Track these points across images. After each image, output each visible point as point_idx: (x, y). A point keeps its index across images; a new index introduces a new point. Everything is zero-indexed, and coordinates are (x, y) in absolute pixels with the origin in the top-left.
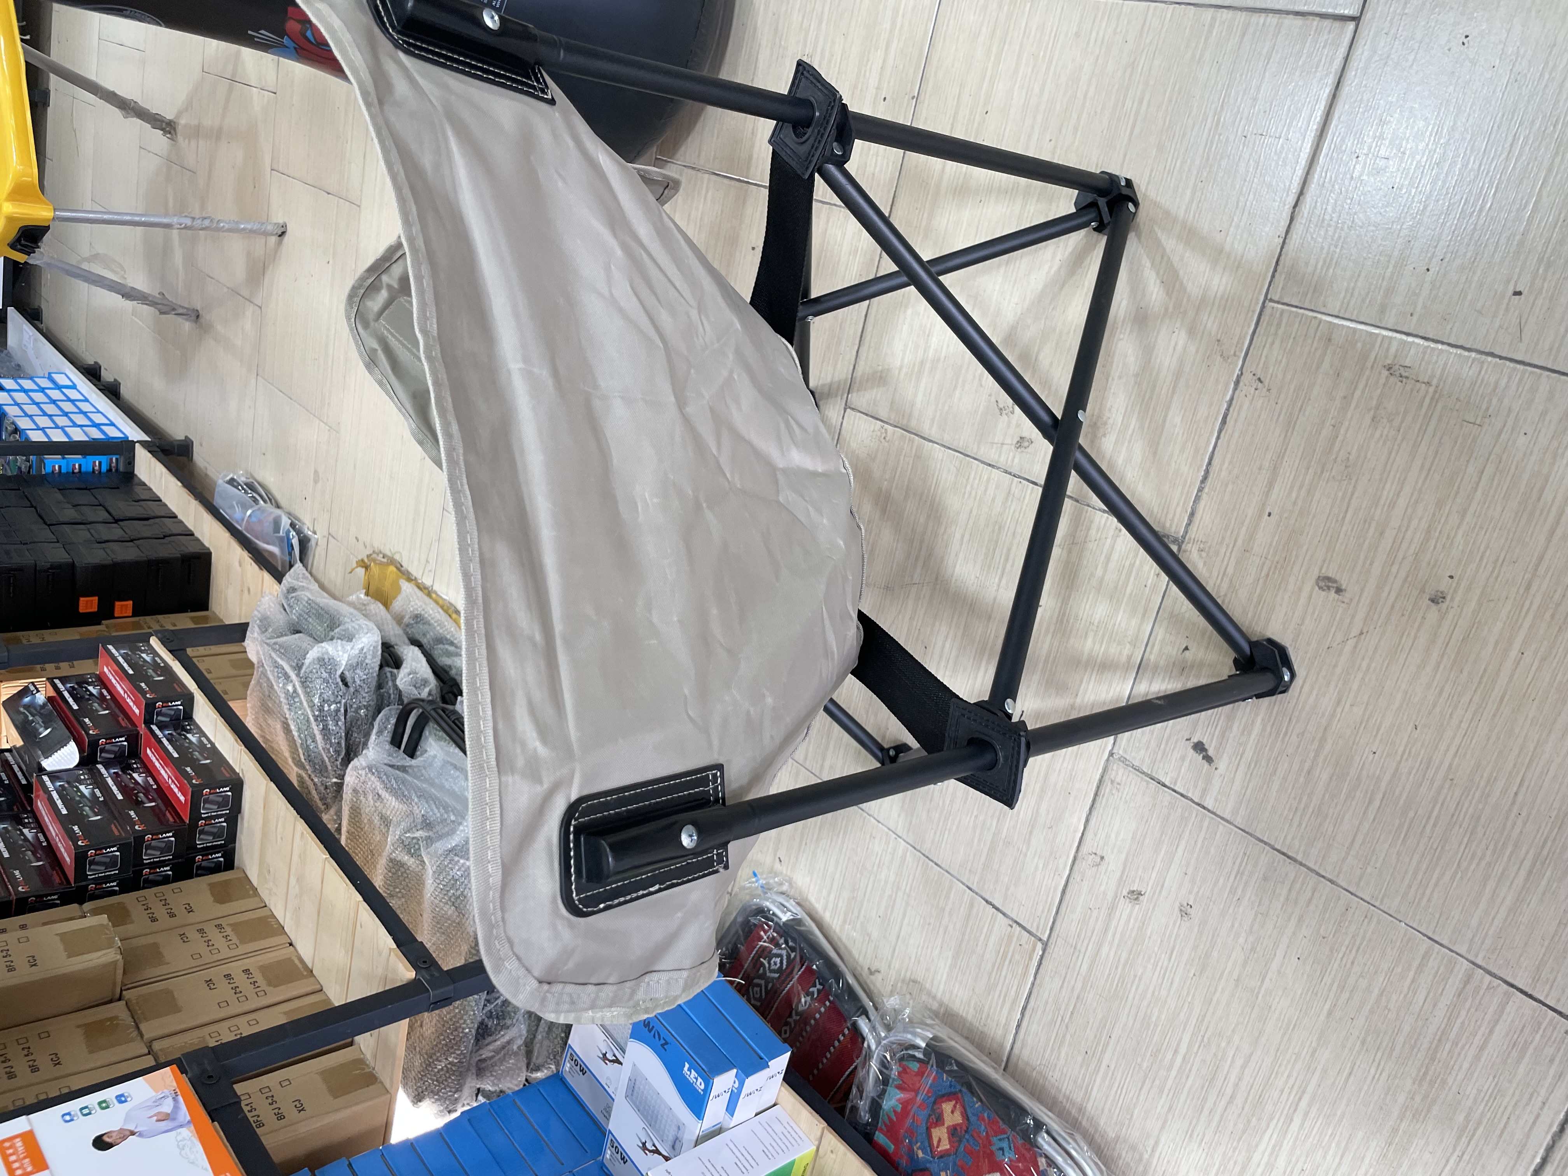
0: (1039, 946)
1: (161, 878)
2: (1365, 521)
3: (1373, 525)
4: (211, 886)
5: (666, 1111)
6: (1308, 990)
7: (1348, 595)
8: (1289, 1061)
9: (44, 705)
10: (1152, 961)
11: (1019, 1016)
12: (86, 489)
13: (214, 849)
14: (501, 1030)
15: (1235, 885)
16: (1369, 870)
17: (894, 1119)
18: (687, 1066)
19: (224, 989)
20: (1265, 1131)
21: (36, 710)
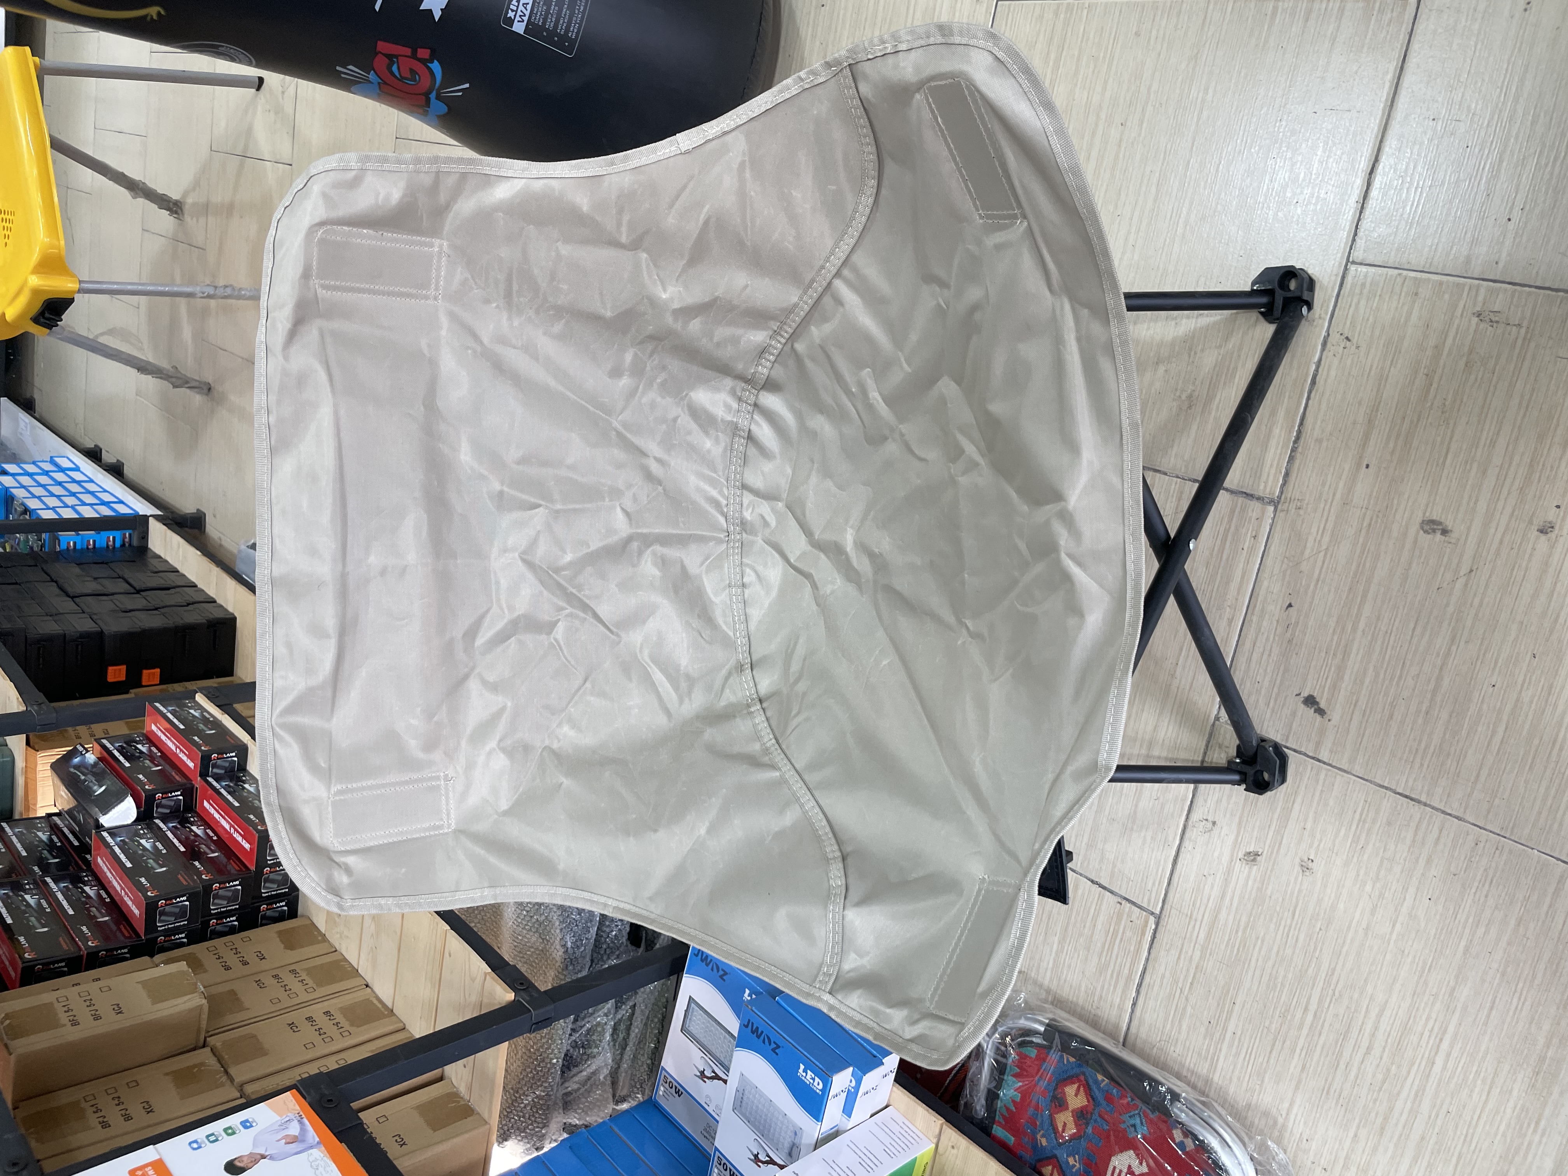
0: (1152, 920)
1: (227, 929)
2: (1467, 462)
3: (1475, 465)
4: (280, 933)
5: (781, 1118)
6: (1442, 929)
7: (1454, 535)
8: (1426, 1004)
9: (95, 765)
10: (1274, 920)
11: (1134, 994)
12: (102, 563)
13: (278, 898)
14: (586, 1060)
15: (1358, 832)
16: (1497, 801)
17: (1014, 1109)
18: (802, 1067)
19: (308, 1033)
20: (1406, 1079)
21: (87, 769)
